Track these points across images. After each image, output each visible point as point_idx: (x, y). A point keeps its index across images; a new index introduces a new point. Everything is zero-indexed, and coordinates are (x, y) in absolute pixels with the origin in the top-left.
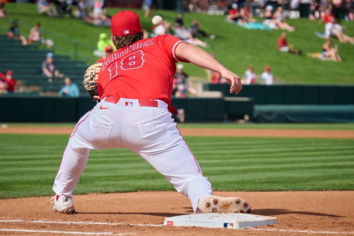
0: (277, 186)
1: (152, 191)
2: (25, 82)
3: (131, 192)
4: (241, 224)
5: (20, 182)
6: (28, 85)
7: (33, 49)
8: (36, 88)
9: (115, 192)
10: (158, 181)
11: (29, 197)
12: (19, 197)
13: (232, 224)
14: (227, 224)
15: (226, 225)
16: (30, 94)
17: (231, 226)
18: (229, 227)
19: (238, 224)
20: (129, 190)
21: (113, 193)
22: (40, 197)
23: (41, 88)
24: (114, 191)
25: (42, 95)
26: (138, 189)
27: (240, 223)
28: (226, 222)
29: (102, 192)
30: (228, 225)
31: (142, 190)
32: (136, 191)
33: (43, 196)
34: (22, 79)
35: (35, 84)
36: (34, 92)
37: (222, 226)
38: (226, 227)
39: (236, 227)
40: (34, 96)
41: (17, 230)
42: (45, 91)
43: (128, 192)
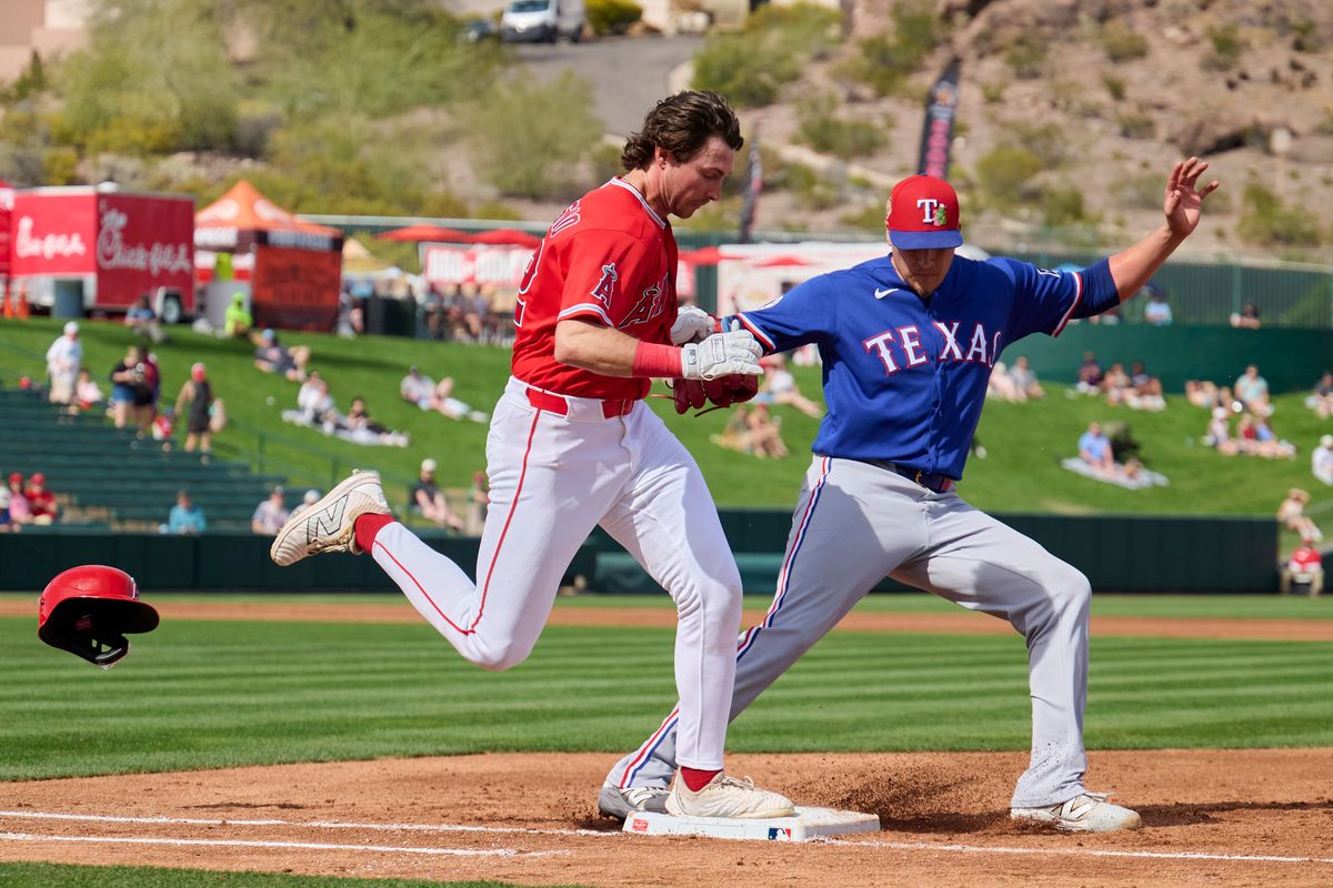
0: (794, 742)
1: (518, 751)
2: (75, 500)
3: (470, 753)
4: (809, 831)
5: (203, 732)
6: (82, 506)
7: (89, 424)
8: (102, 513)
9: (435, 755)
10: (514, 728)
11: (248, 765)
12: (225, 766)
13: (789, 832)
14: (776, 830)
15: (773, 832)
16: (89, 526)
17: (786, 835)
18: (781, 837)
19: (803, 833)
20: (465, 749)
21: (430, 755)
22: (272, 765)
23: (114, 514)
24: (432, 752)
25: (116, 528)
26: (484, 748)
27: (807, 828)
28: (774, 826)
29: (407, 755)
30: (780, 832)
31: (494, 750)
32: (482, 753)
33: (279, 763)
34: (70, 492)
35: (98, 505)
36: (97, 523)
37: (765, 836)
38: (774, 838)
39: (797, 837)
40: (97, 531)
41: (288, 845)
42: (121, 519)
43: (463, 754)
